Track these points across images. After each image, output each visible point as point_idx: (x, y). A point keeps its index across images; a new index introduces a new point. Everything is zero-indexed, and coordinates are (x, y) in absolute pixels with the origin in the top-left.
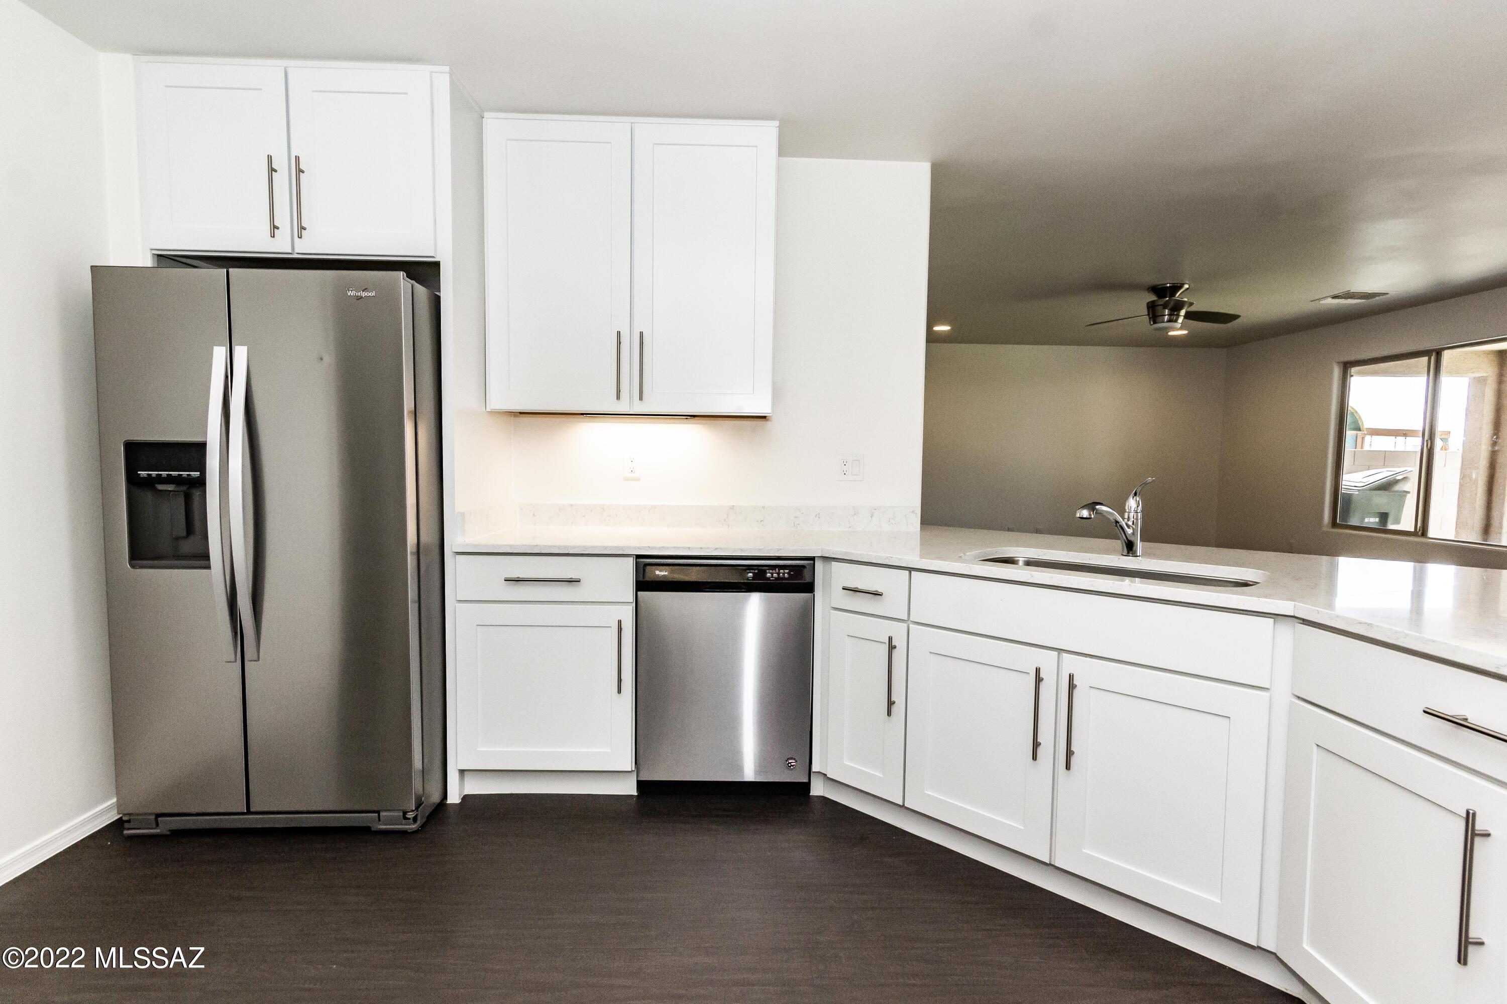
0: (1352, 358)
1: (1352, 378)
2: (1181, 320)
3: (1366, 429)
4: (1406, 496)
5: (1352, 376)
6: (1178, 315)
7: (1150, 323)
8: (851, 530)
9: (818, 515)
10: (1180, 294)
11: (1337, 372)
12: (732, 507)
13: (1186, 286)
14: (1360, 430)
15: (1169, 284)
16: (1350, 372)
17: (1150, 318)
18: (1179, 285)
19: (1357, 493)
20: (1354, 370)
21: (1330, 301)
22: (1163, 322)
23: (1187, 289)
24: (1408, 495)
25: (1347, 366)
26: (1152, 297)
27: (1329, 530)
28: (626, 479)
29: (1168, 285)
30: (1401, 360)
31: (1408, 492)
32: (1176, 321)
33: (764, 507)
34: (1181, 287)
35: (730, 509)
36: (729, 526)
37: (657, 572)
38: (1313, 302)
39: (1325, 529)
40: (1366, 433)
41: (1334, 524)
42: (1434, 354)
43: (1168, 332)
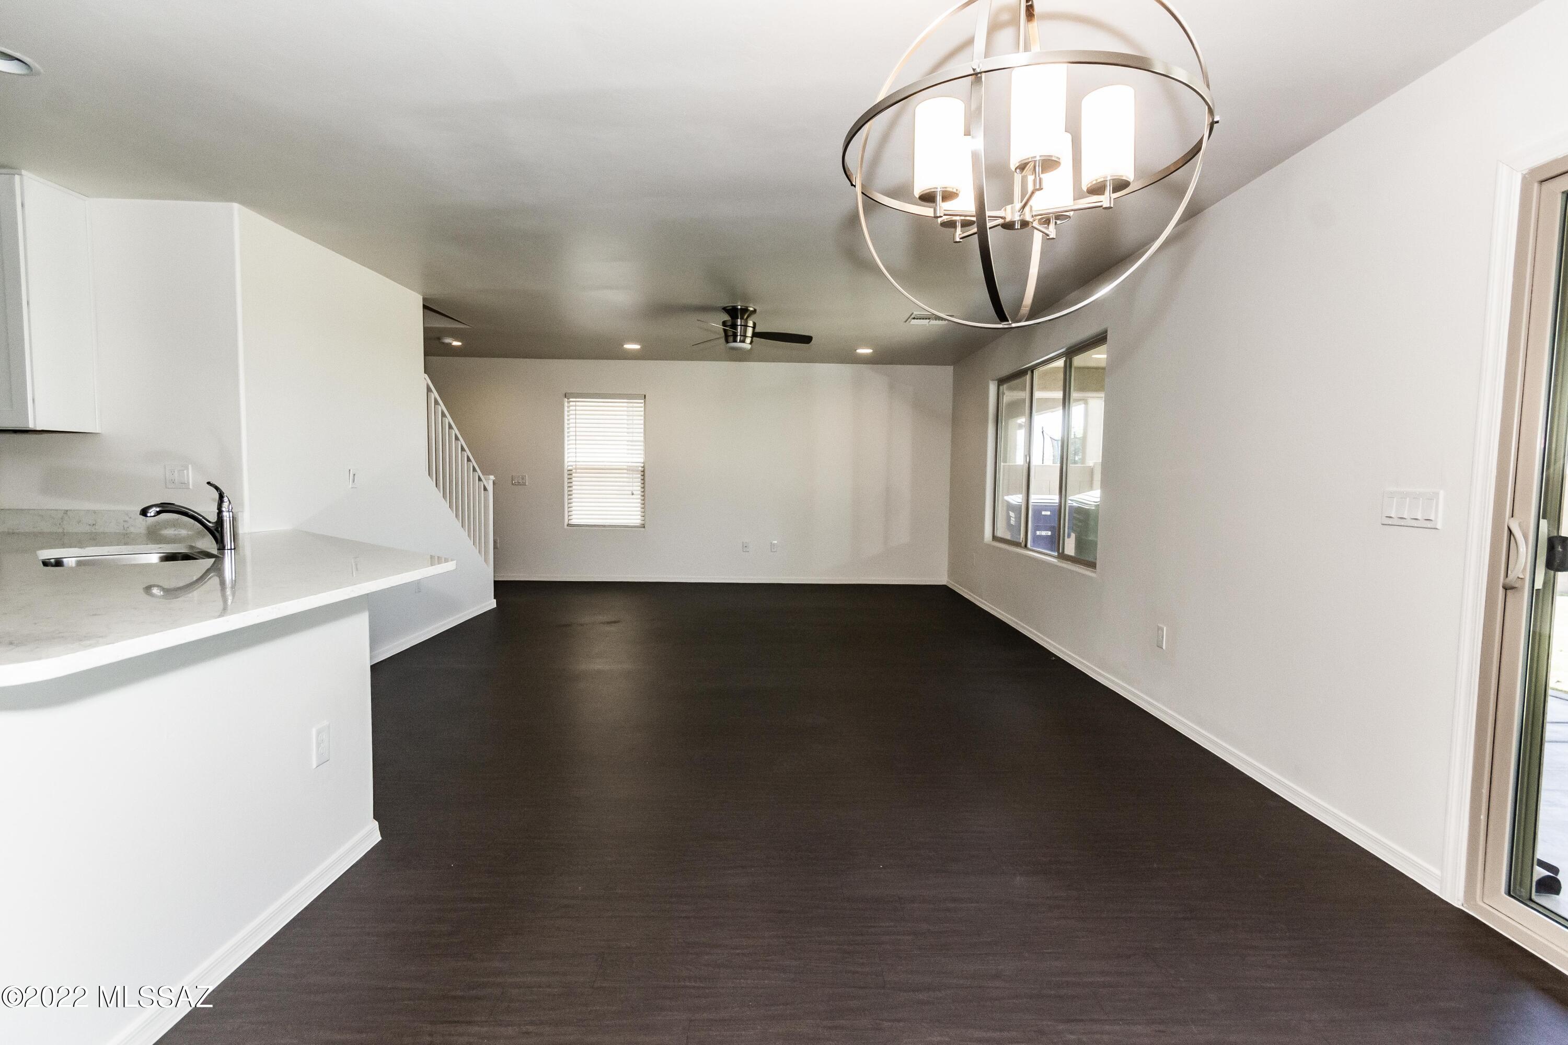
1: (1004, 395)
6: (745, 336)
11: (992, 389)
13: (751, 309)
16: (1003, 389)
17: (725, 338)
18: (744, 307)
21: (914, 322)
23: (754, 312)
25: (1000, 383)
29: (739, 307)
32: (744, 341)
34: (747, 309)
38: (905, 323)
39: (988, 544)
41: (995, 538)
42: (1029, 373)
43: (856, 350)
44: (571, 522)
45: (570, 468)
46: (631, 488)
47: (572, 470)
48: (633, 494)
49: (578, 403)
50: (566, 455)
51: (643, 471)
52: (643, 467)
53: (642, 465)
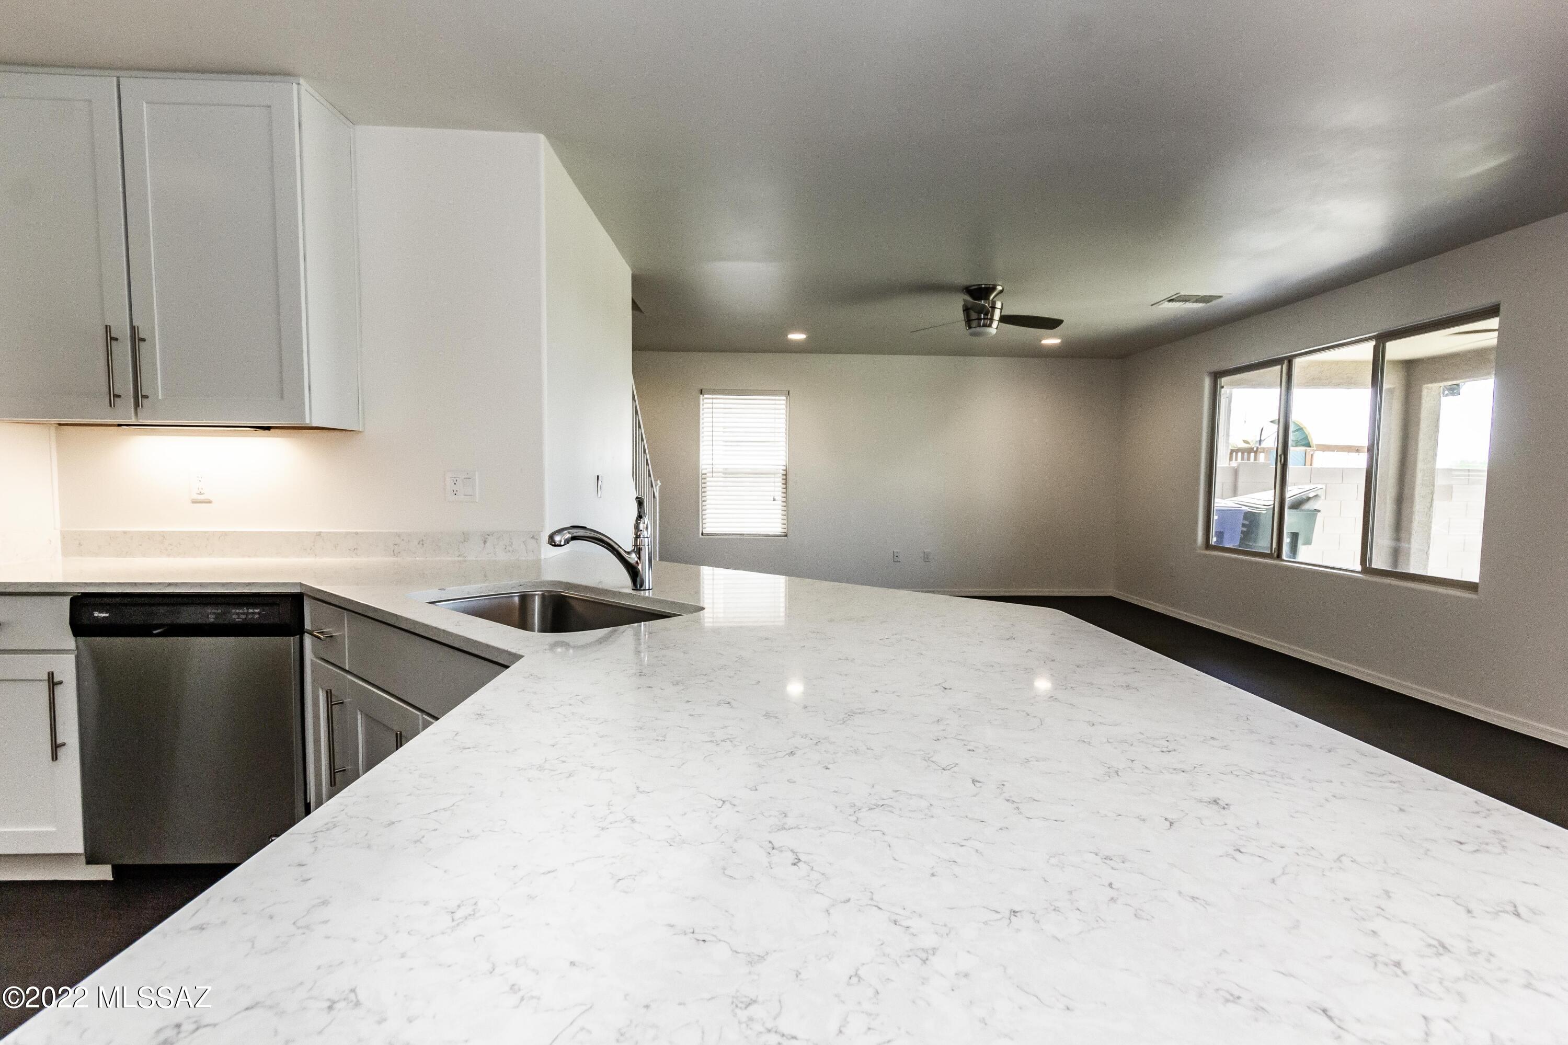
0: (1222, 367)
1: (1223, 389)
2: (995, 324)
3: (1316, 445)
4: (1317, 514)
5: (1222, 387)
6: (992, 319)
7: (966, 328)
8: (460, 559)
9: (421, 543)
10: (994, 296)
11: (1207, 382)
13: (999, 288)
14: (1309, 446)
15: (984, 284)
16: (1221, 383)
17: (966, 322)
18: (991, 286)
19: (1265, 512)
21: (1167, 305)
22: (978, 327)
23: (1001, 291)
24: (1319, 514)
25: (1217, 376)
26: (968, 300)
27: (1202, 552)
28: (195, 502)
29: (983, 286)
30: (1258, 369)
31: (1319, 511)
32: (990, 326)
33: (356, 534)
34: (994, 288)
35: (317, 535)
36: (316, 555)
37: (96, 614)
38: (1154, 306)
39: (1199, 551)
40: (1315, 448)
41: (1208, 546)
42: (1286, 362)
43: (1041, 341)
44: (705, 531)
45: (704, 472)
46: (772, 494)
47: (706, 474)
48: (774, 500)
49: (715, 401)
50: (701, 457)
51: (785, 475)
52: (786, 470)
53: (784, 468)
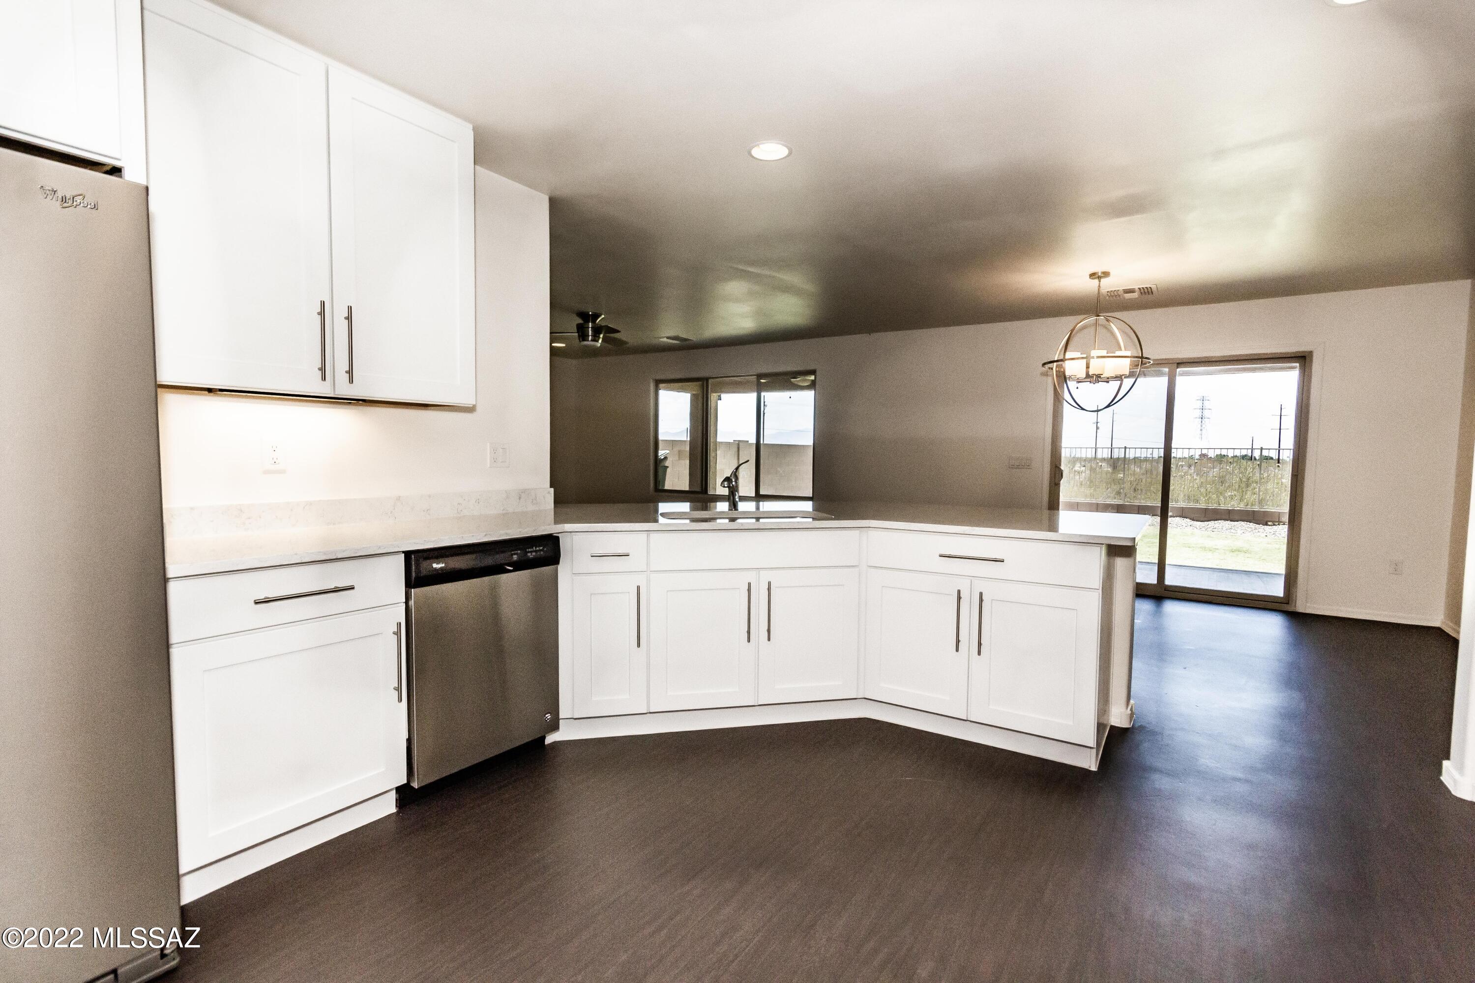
0: (663, 377)
2: (600, 341)
5: (660, 389)
6: (599, 337)
7: (579, 339)
9: (477, 501)
10: (600, 321)
11: (656, 385)
12: (399, 498)
13: (603, 316)
17: (579, 336)
18: (598, 314)
20: (661, 385)
22: (588, 341)
24: (668, 469)
25: (661, 382)
26: (580, 321)
29: (591, 313)
31: (668, 467)
32: (597, 341)
33: (430, 496)
34: (599, 316)
35: (397, 500)
37: (435, 566)
